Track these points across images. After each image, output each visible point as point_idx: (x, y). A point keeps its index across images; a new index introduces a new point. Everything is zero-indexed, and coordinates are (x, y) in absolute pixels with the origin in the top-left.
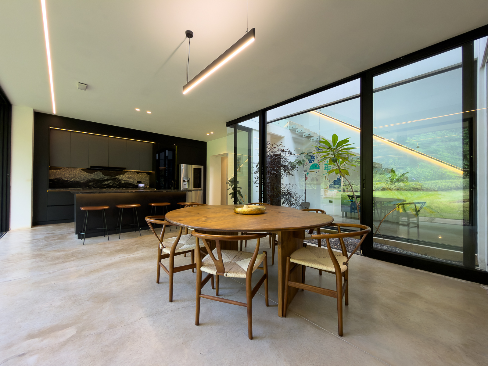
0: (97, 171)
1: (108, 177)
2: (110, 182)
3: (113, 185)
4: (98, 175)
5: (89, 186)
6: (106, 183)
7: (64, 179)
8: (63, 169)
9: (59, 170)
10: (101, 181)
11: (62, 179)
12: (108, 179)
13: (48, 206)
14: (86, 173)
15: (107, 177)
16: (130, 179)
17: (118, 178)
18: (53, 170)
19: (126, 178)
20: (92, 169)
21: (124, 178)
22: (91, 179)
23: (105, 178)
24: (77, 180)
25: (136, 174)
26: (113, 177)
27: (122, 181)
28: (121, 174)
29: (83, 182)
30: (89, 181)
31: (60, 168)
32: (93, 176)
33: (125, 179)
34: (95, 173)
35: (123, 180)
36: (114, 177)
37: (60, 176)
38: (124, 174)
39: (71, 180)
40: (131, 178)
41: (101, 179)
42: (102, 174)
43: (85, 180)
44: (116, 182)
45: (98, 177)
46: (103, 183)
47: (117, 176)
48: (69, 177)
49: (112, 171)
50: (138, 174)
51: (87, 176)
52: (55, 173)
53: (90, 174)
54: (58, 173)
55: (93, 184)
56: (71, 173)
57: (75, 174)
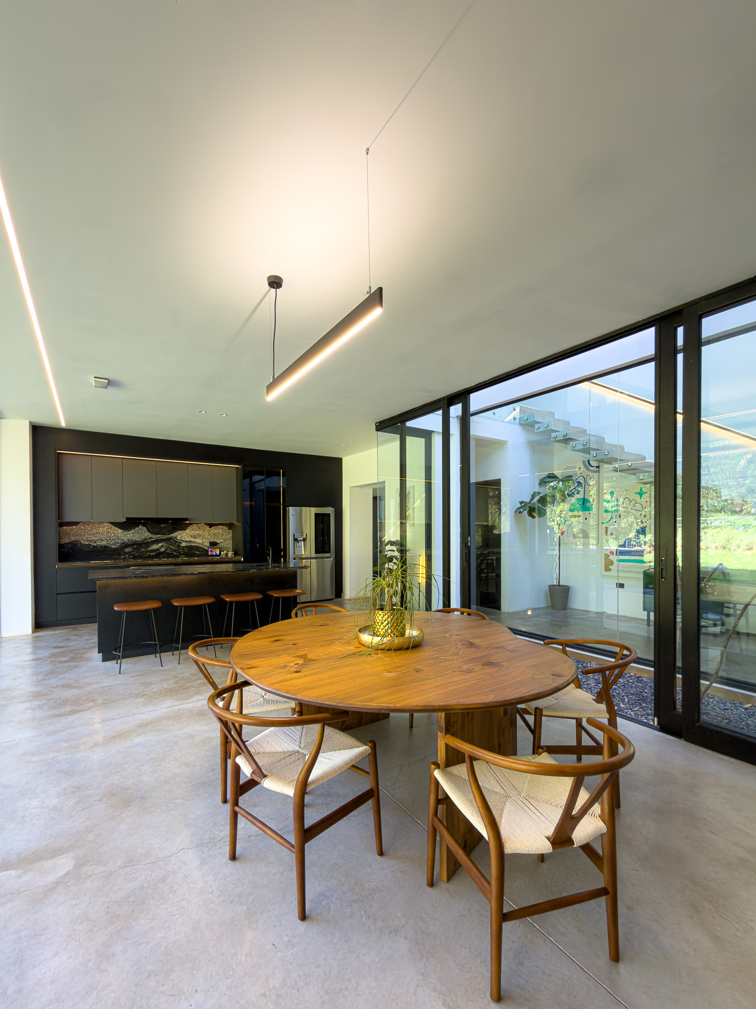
0: (138, 526)
1: (158, 536)
2: (160, 545)
3: (165, 551)
4: (140, 534)
5: (125, 553)
6: (155, 547)
7: (82, 542)
8: (82, 523)
9: (74, 527)
10: (145, 544)
11: (80, 542)
12: (157, 540)
13: (57, 594)
14: (120, 531)
15: (155, 537)
16: (196, 538)
17: (176, 537)
18: (65, 528)
19: (189, 537)
20: (130, 524)
21: (184, 537)
22: (129, 540)
23: (152, 538)
24: (104, 543)
25: (208, 528)
26: (166, 537)
27: (181, 543)
28: (180, 530)
29: (115, 547)
30: (125, 545)
31: (76, 524)
32: (132, 535)
33: (188, 539)
34: (134, 529)
35: (183, 541)
36: (168, 536)
37: (76, 538)
38: (184, 529)
39: (95, 544)
40: (199, 536)
41: (145, 540)
42: (146, 531)
43: (118, 543)
44: (171, 545)
45: (140, 538)
46: (148, 547)
47: (174, 533)
48: (92, 539)
49: (165, 525)
50: (210, 527)
51: (121, 535)
52: (69, 532)
53: (127, 531)
54: (73, 533)
55: (132, 551)
56: (95, 532)
57: (101, 533)
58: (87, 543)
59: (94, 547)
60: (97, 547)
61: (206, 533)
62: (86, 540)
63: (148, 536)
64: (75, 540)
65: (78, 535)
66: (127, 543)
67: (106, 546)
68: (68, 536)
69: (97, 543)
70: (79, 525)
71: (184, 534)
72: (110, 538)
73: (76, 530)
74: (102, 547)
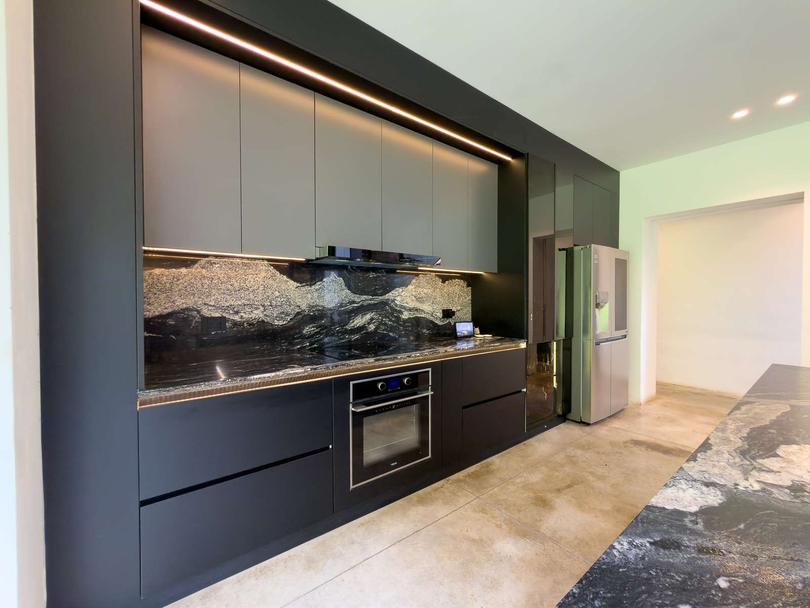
1: (364, 297)
2: (368, 317)
3: (377, 328)
4: (332, 293)
6: (359, 321)
7: (206, 312)
8: (203, 263)
9: (184, 270)
10: (341, 316)
11: (198, 312)
12: (362, 306)
14: (292, 284)
15: (359, 300)
16: (423, 302)
17: (393, 301)
18: (157, 271)
19: (413, 301)
21: (407, 299)
22: (310, 307)
23: (354, 302)
25: (439, 281)
26: (377, 300)
27: (401, 312)
28: (399, 287)
29: (281, 323)
30: (303, 319)
31: (187, 261)
32: (316, 294)
33: (412, 304)
34: (320, 281)
35: (405, 308)
36: (381, 298)
37: (190, 302)
38: (407, 285)
39: (237, 318)
40: (427, 298)
41: (341, 306)
42: (343, 287)
43: (287, 315)
44: (386, 317)
45: (332, 301)
46: (347, 322)
47: (390, 291)
48: (228, 304)
49: (376, 273)
50: (444, 282)
51: (294, 294)
52: (168, 285)
53: (307, 285)
54: (180, 287)
55: (316, 332)
56: (236, 285)
57: (251, 289)
58: (217, 315)
59: (235, 324)
60: (241, 324)
61: (438, 294)
62: (213, 306)
63: (346, 297)
64: (185, 306)
65: (194, 294)
66: (308, 314)
67: (263, 321)
68: (165, 295)
69: (242, 314)
70: (196, 265)
71: (407, 294)
72: (271, 302)
73: (187, 278)
74: (253, 324)
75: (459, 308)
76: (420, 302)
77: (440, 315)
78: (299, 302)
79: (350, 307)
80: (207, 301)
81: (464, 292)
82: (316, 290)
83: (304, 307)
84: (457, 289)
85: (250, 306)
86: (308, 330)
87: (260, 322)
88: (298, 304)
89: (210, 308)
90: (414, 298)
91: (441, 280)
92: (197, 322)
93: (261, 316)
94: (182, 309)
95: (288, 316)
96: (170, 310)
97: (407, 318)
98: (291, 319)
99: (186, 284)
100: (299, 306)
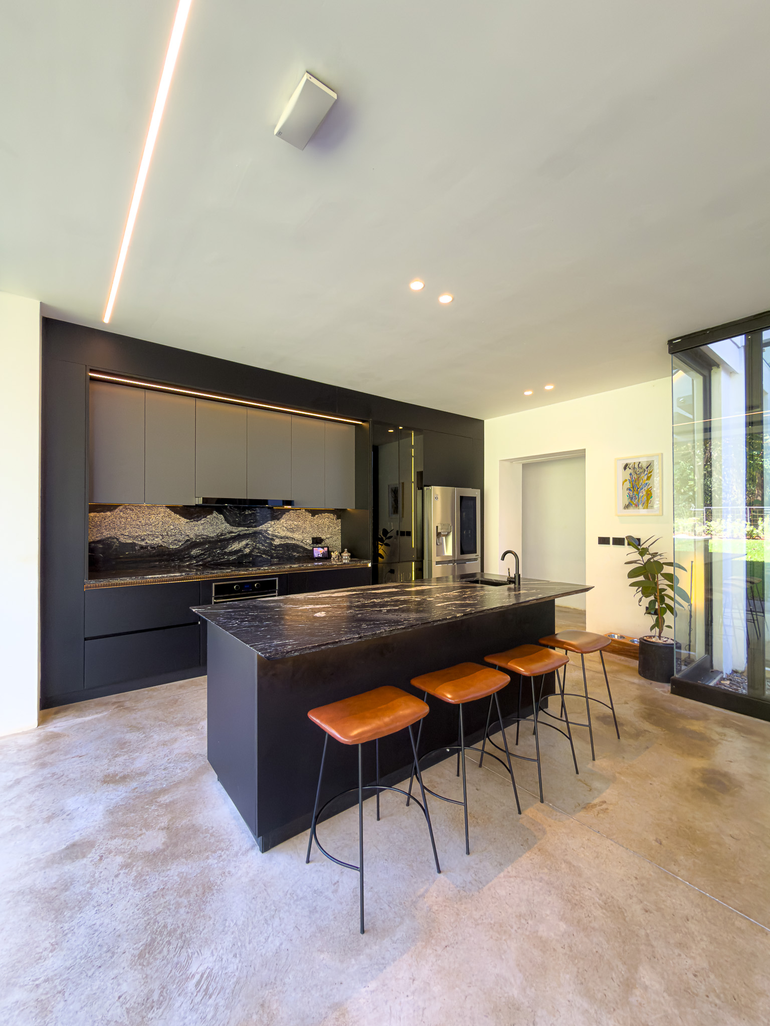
0: (211, 513)
1: (240, 529)
2: (244, 543)
3: (252, 551)
4: (214, 526)
5: (192, 558)
6: (236, 546)
7: (122, 540)
8: (121, 508)
9: (109, 513)
10: (222, 541)
11: (117, 539)
12: (239, 535)
13: (86, 639)
14: (183, 520)
15: (237, 530)
16: (293, 532)
17: (266, 531)
18: (96, 514)
19: (284, 531)
21: (278, 530)
22: (197, 536)
23: (232, 532)
24: (158, 541)
25: (309, 516)
26: (252, 530)
27: (273, 540)
28: (272, 520)
29: (175, 547)
30: (191, 545)
32: (201, 527)
33: (283, 534)
34: (206, 517)
35: (276, 536)
36: (255, 529)
37: (112, 533)
38: (278, 518)
39: (143, 543)
40: (298, 528)
41: (222, 535)
42: (224, 521)
44: (259, 543)
45: (214, 532)
46: (226, 548)
47: (263, 524)
48: (137, 534)
49: (251, 511)
50: (313, 515)
51: (185, 527)
52: (98, 523)
53: (194, 521)
54: (106, 524)
55: (201, 554)
56: (143, 522)
57: (153, 524)
58: (130, 541)
59: (142, 547)
60: (146, 547)
61: (308, 525)
62: (128, 536)
63: (226, 528)
64: (109, 535)
65: (115, 528)
66: (195, 541)
67: (161, 546)
68: (96, 529)
69: (147, 541)
70: (117, 510)
71: (278, 526)
72: (167, 533)
73: (111, 518)
74: (154, 548)
75: (328, 536)
76: (291, 532)
77: (310, 541)
78: (188, 532)
79: (228, 536)
80: (123, 532)
81: (333, 524)
82: (202, 524)
83: (192, 536)
84: (326, 521)
85: (153, 535)
86: (194, 552)
87: (160, 546)
88: (188, 534)
89: (125, 537)
90: (285, 529)
91: (311, 514)
92: (116, 546)
93: (160, 542)
94: (107, 538)
95: (180, 542)
96: (99, 539)
97: (278, 544)
98: (182, 544)
99: (110, 522)
100: (188, 536)
